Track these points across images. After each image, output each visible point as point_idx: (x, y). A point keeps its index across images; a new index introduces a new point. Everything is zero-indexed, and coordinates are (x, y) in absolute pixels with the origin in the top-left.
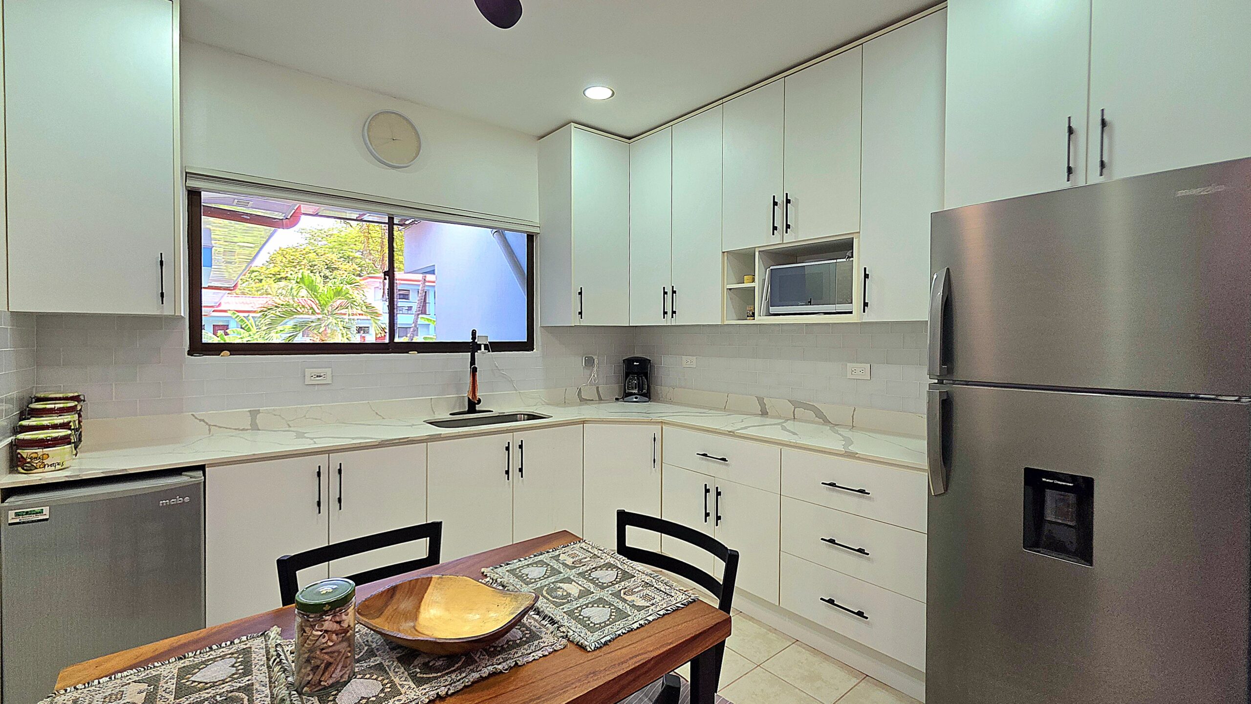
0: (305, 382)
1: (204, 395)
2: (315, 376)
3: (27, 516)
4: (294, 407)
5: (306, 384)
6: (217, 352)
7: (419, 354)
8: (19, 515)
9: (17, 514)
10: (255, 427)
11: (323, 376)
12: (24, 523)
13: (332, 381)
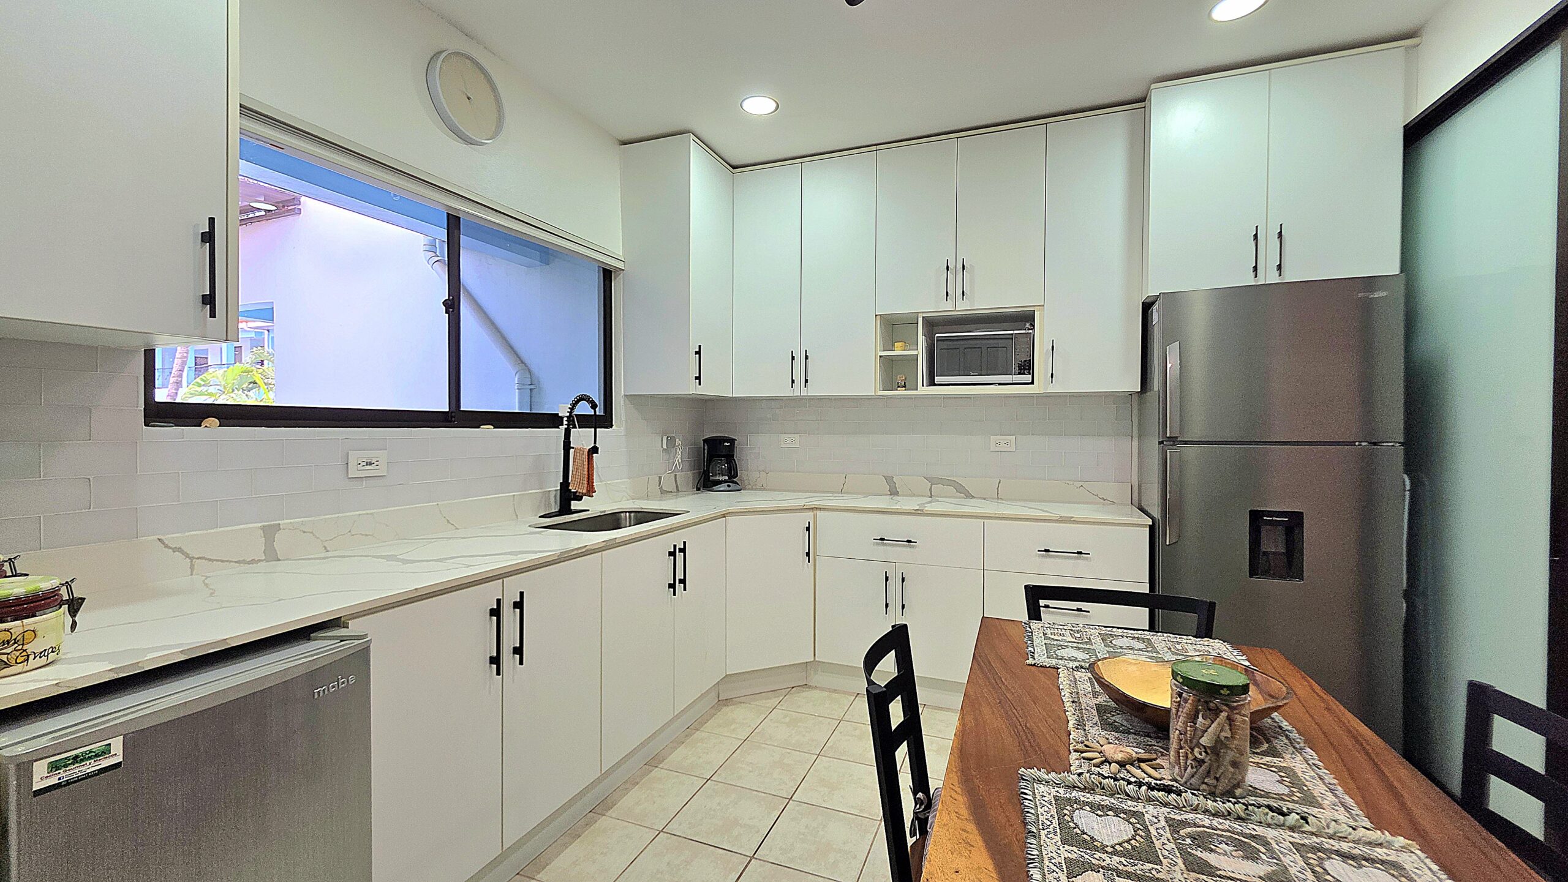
0: (348, 475)
1: (179, 501)
2: (363, 464)
3: (77, 765)
4: (333, 516)
5: (350, 477)
6: (195, 421)
7: (495, 429)
8: (57, 769)
9: (54, 767)
10: (271, 555)
11: (376, 463)
12: (68, 783)
13: (388, 472)
